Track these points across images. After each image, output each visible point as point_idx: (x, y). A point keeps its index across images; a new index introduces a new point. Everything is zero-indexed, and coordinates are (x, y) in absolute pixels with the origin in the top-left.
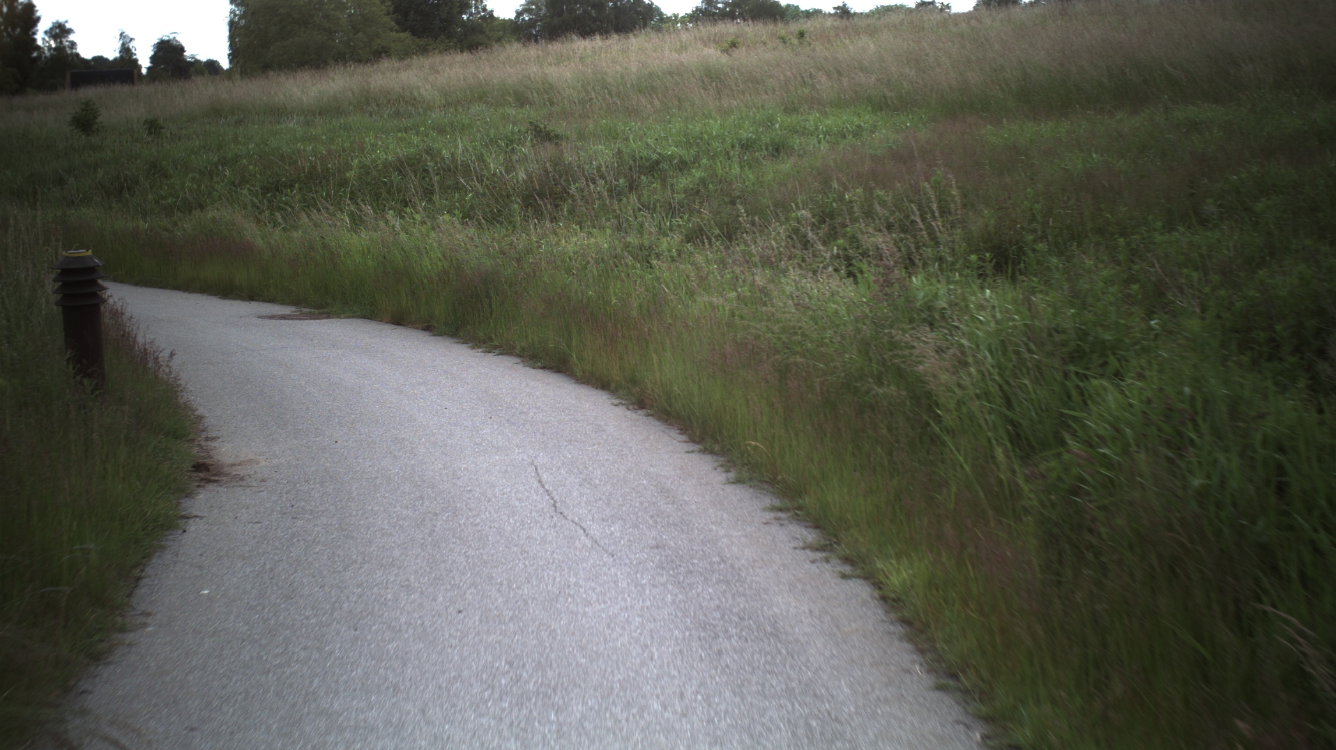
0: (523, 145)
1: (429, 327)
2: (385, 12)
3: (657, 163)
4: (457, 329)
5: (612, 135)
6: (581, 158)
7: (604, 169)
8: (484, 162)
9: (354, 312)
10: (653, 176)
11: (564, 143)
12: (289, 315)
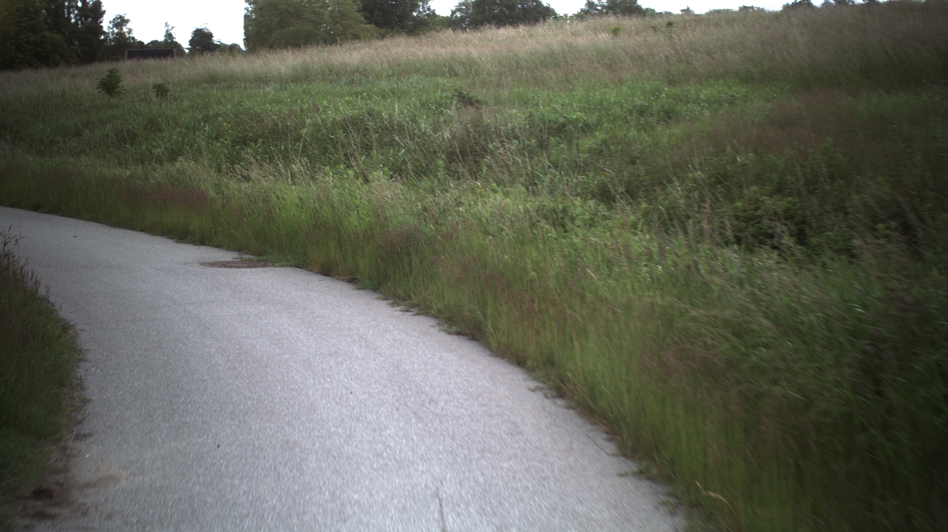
0: (449, 109)
1: (354, 279)
2: (357, 10)
3: (564, 125)
4: (379, 284)
5: (524, 102)
6: (498, 120)
7: (517, 130)
8: (416, 123)
9: (288, 261)
10: (561, 138)
11: (484, 107)
12: (230, 262)
